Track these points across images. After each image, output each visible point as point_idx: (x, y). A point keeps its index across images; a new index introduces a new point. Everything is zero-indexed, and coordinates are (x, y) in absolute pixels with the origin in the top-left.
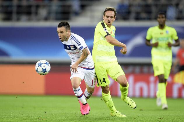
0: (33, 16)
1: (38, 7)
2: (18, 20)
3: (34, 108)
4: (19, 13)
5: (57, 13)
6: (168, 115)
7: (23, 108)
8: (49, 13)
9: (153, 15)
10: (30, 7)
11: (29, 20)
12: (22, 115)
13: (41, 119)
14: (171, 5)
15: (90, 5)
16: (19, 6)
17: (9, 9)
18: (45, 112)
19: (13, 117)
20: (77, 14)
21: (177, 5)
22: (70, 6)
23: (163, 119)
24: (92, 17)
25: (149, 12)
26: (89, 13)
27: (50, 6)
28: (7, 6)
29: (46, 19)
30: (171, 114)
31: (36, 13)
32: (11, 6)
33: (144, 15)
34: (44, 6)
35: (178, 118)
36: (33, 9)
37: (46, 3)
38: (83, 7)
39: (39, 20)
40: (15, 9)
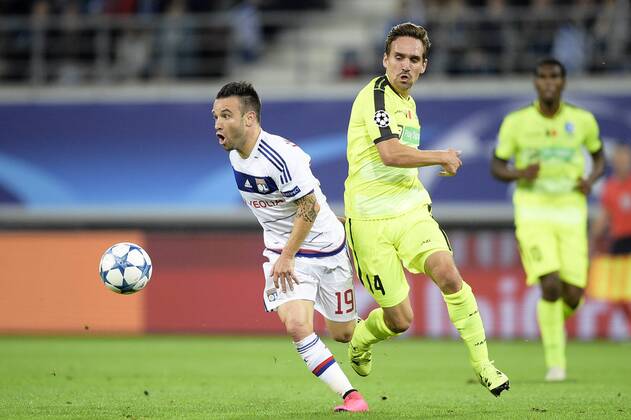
0: (101, 67)
1: (116, 34)
2: (51, 79)
3: (109, 379)
4: (52, 57)
5: (181, 55)
6: (563, 398)
7: (69, 378)
8: (156, 55)
9: (508, 60)
10: (89, 34)
11: (89, 79)
12: (69, 403)
13: (134, 417)
14: (567, 23)
15: (295, 27)
16: (53, 34)
17: (20, 44)
18: (146, 393)
19: (39, 411)
20: (249, 57)
21: (589, 23)
22: (225, 32)
23: (545, 411)
24: (302, 68)
25: (494, 49)
26: (290, 55)
27: (158, 32)
28: (14, 34)
29: (146, 76)
30: (573, 396)
31: (113, 57)
32: (26, 33)
33: (476, 59)
34: (138, 33)
35: (598, 407)
36: (102, 43)
37: (145, 19)
38: (269, 33)
39: (120, 79)
40: (38, 44)
